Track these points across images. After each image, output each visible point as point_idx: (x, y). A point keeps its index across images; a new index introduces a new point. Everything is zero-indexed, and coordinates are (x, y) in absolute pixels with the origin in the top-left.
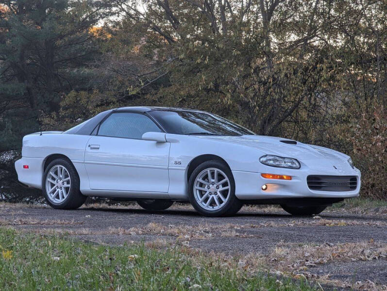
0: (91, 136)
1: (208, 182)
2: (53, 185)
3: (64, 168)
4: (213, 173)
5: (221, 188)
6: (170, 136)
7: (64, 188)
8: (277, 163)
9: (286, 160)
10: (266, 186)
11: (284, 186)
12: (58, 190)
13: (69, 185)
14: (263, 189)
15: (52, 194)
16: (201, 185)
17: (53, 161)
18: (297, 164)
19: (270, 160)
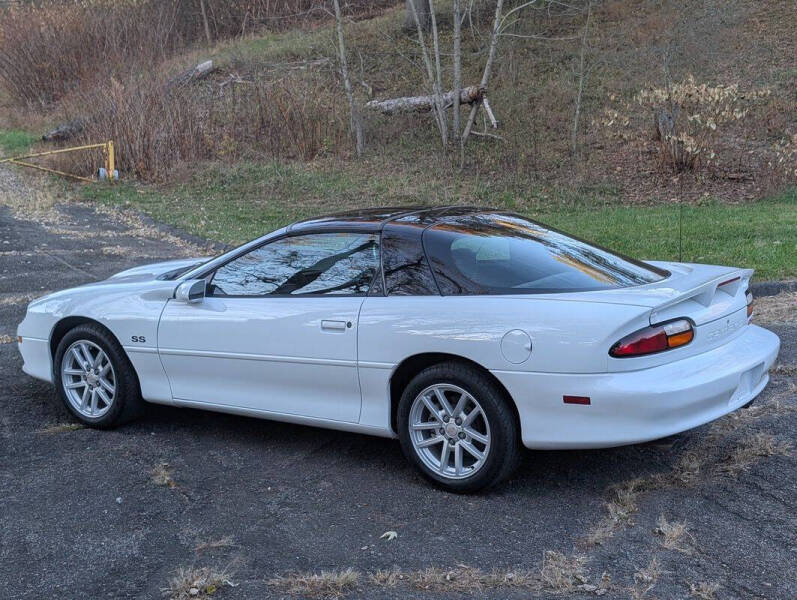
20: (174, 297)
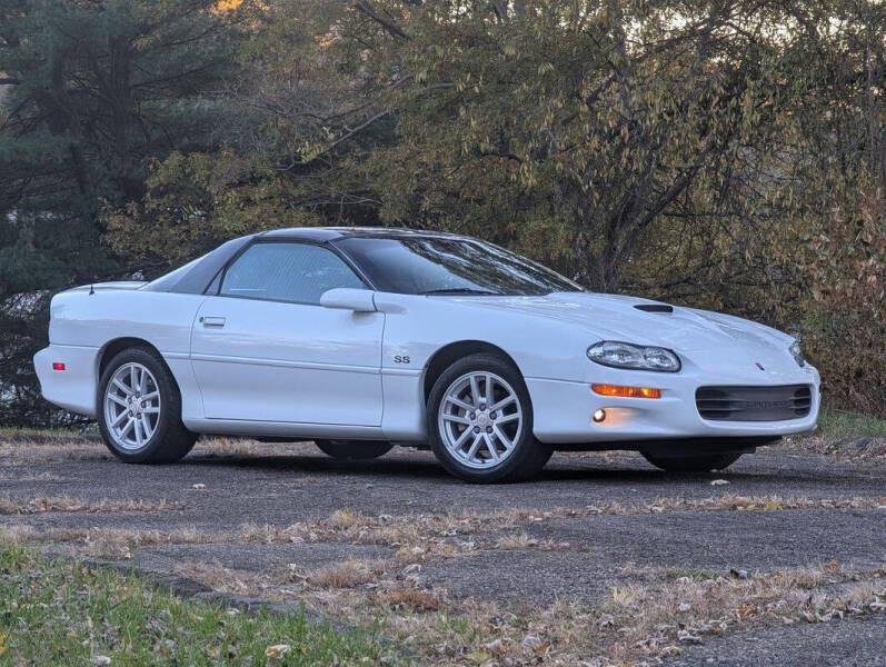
0: (204, 297)
1: (472, 403)
2: (120, 409)
3: (144, 369)
4: (481, 384)
5: (502, 418)
6: (384, 298)
7: (146, 414)
8: (628, 359)
9: (648, 352)
10: (603, 412)
11: (643, 413)
12: (131, 419)
13: (157, 410)
14: (595, 420)
15: (118, 430)
16: (456, 410)
17: (119, 353)
18: (672, 361)
19: (612, 352)
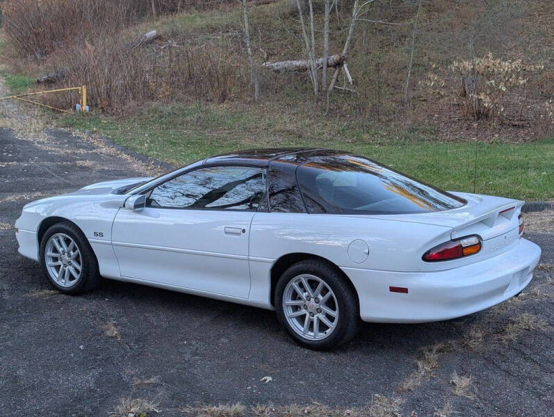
20: (124, 206)
